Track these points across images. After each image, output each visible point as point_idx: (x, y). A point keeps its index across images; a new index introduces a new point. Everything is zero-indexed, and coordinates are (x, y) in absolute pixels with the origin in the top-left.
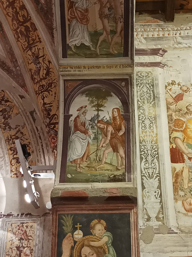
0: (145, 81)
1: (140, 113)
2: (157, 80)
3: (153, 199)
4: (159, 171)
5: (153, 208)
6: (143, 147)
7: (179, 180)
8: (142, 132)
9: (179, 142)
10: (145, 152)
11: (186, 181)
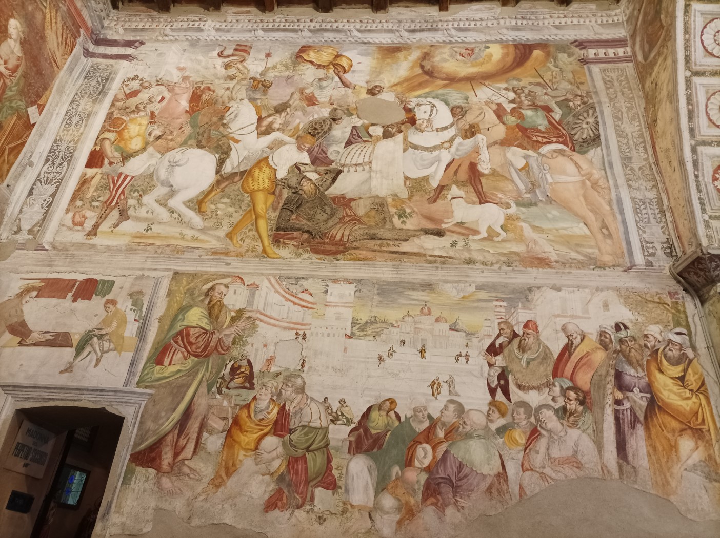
0: (98, 75)
1: (71, 108)
2: (116, 73)
3: (37, 208)
4: (64, 176)
5: (32, 218)
6: (55, 148)
7: (83, 188)
8: (64, 130)
9: (107, 144)
10: (55, 153)
11: (92, 189)
